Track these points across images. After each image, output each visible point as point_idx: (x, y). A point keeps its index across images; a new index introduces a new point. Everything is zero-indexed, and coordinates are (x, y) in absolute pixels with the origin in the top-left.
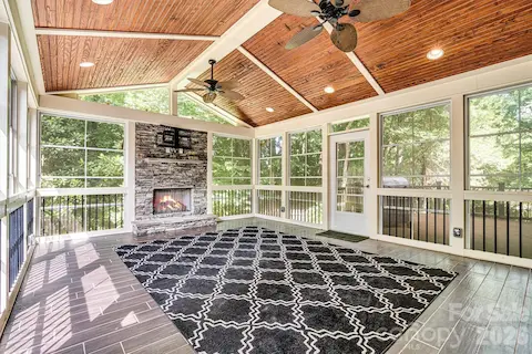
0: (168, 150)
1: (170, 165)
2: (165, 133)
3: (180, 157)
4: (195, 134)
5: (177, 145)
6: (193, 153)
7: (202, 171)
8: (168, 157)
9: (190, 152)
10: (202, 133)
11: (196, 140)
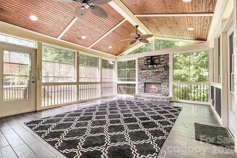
0: (150, 66)
1: (150, 72)
2: (147, 59)
3: (154, 69)
4: (162, 57)
5: (152, 63)
6: (162, 66)
7: (166, 74)
8: (150, 69)
9: (159, 66)
10: (166, 55)
11: (163, 59)
